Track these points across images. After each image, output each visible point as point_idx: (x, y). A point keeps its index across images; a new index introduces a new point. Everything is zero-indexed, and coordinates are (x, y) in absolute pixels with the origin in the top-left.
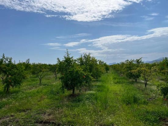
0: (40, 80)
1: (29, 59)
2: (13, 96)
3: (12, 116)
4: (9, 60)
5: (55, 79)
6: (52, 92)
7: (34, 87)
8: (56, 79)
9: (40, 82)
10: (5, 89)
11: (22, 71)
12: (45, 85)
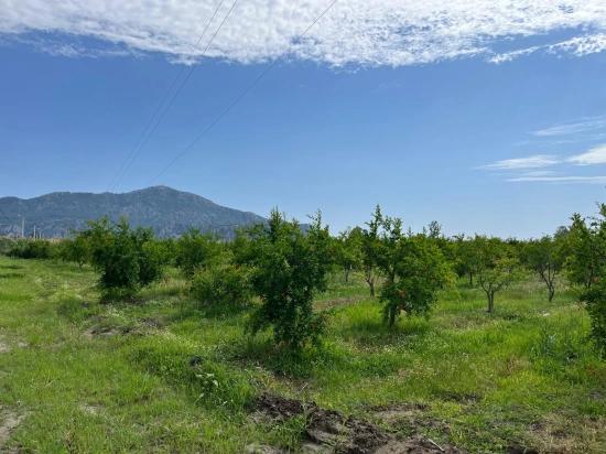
0: (490, 297)
1: (434, 224)
2: (411, 340)
3: (420, 407)
4: (392, 228)
5: (547, 300)
6: (546, 349)
7: (469, 319)
8: (550, 299)
9: (491, 305)
10: (386, 318)
11: (434, 264)
12: (511, 317)
